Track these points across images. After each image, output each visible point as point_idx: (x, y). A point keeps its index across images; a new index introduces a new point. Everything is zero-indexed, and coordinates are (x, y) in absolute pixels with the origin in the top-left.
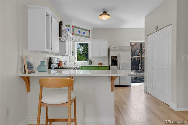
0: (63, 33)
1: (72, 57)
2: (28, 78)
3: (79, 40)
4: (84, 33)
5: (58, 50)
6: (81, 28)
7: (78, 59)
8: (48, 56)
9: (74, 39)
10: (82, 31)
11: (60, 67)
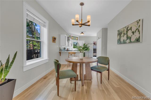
0: (69, 39)
1: (71, 47)
2: (60, 52)
3: (74, 41)
4: (76, 38)
5: (67, 45)
6: (74, 37)
7: (74, 48)
8: (64, 47)
9: (72, 41)
10: (75, 38)
11: (67, 50)
